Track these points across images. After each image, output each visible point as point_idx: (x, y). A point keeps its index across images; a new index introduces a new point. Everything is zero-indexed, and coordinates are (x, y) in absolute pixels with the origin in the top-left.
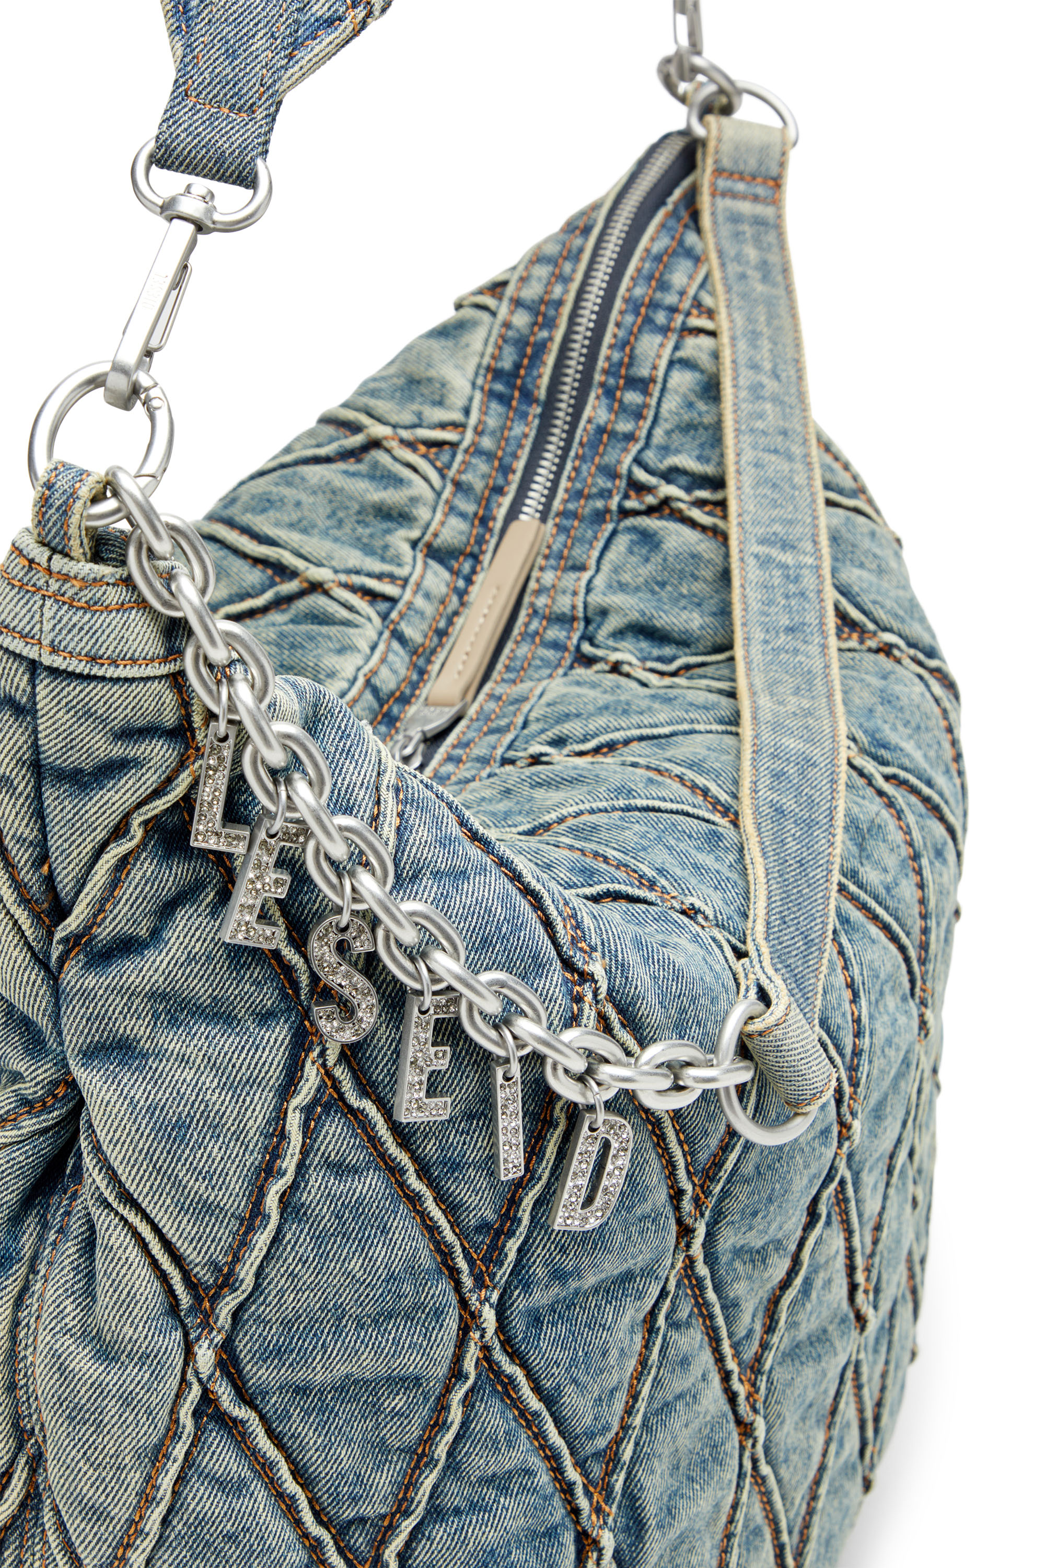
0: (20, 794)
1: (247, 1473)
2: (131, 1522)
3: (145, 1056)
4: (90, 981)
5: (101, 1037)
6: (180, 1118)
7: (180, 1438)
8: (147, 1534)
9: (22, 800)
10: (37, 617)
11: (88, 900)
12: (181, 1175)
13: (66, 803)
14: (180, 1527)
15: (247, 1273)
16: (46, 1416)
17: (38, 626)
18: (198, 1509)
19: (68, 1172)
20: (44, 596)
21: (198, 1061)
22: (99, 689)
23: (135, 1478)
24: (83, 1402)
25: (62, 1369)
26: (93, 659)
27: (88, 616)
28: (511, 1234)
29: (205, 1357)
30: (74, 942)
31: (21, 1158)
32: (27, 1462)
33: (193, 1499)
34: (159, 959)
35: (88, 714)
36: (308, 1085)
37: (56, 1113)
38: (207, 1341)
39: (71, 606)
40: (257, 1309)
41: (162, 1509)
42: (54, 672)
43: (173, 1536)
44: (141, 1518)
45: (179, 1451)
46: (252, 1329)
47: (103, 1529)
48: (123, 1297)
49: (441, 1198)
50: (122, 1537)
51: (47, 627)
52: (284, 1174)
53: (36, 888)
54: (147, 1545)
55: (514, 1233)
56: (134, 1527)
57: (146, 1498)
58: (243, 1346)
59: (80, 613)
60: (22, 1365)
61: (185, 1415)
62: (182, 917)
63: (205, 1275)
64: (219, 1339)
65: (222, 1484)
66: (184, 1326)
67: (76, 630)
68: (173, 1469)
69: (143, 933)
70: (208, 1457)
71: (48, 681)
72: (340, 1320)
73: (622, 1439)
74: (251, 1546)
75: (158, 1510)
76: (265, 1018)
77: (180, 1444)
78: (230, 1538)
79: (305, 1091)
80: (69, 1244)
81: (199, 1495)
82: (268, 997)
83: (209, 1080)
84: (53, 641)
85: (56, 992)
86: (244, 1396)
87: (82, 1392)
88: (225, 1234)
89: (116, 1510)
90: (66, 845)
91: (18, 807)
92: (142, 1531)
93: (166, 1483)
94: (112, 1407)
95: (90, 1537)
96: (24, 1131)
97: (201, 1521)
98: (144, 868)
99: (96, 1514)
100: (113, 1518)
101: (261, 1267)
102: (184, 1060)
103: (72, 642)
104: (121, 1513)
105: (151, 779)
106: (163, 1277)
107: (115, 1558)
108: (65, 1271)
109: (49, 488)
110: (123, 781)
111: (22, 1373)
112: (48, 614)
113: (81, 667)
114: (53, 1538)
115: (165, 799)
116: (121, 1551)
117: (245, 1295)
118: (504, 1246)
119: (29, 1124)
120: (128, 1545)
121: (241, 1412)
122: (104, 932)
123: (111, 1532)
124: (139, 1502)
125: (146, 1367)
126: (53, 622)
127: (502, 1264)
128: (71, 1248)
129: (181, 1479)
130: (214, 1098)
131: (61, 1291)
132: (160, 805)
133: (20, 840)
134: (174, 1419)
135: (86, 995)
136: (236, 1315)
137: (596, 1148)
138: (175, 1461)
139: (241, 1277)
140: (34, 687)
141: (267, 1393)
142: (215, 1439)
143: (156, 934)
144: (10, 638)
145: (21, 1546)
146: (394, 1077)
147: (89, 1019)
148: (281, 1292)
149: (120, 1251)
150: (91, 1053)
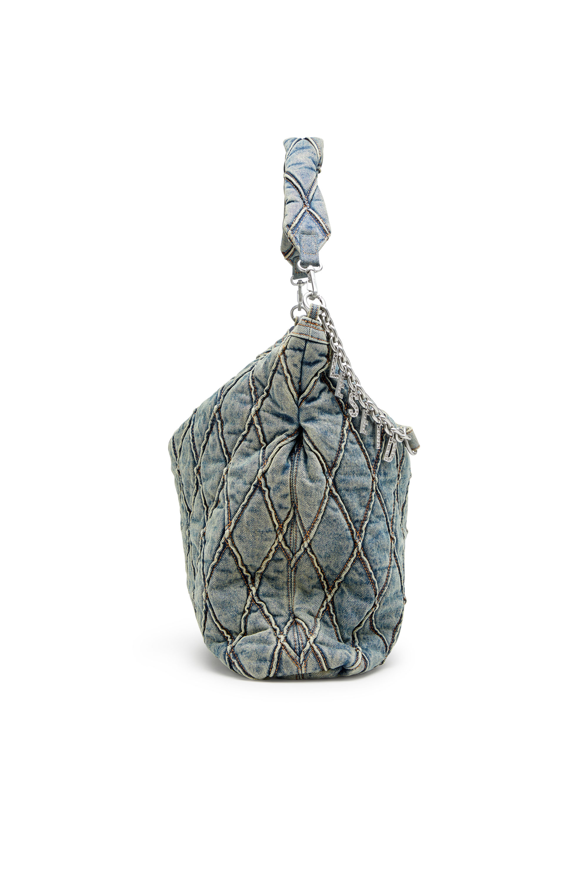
0: (298, 368)
1: (337, 508)
2: (315, 517)
3: (317, 421)
4: (307, 406)
5: (308, 417)
6: (326, 431)
7: (326, 499)
8: (319, 520)
9: (298, 369)
10: (309, 331)
11: (309, 389)
12: (327, 441)
13: (308, 369)
14: (325, 518)
15: (338, 462)
16: (298, 496)
17: (309, 333)
18: (329, 514)
19: (295, 450)
20: (310, 327)
21: (327, 420)
22: (318, 345)
23: (317, 507)
24: (308, 491)
25: (304, 485)
26: (318, 339)
27: (318, 331)
28: (378, 462)
29: (330, 481)
30: (303, 399)
31: (289, 446)
32: (293, 508)
33: (328, 512)
34: (320, 401)
35: (316, 350)
36: (347, 425)
37: (295, 436)
38: (331, 478)
39: (315, 329)
40: (340, 471)
41: (322, 514)
42: (311, 341)
43: (323, 520)
44: (317, 517)
45: (326, 501)
46: (339, 476)
47: (310, 519)
48: (316, 468)
49: (368, 452)
50: (313, 521)
51: (311, 332)
52: (344, 442)
53: (297, 388)
54: (318, 522)
55: (379, 462)
56: (316, 518)
57: (319, 512)
58: (337, 480)
59: (317, 330)
60: (292, 488)
61: (327, 495)
62: (323, 394)
63: (330, 464)
64: (333, 478)
65: (333, 509)
66: (325, 476)
67: (316, 333)
68: (324, 505)
69: (317, 397)
70: (331, 503)
71: (309, 343)
72: (354, 474)
73: (393, 518)
74: (338, 522)
75: (321, 514)
76: (337, 413)
77: (326, 500)
78: (334, 521)
79: (346, 426)
80: (301, 461)
81: (329, 511)
82: (338, 409)
83: (330, 424)
84: (312, 335)
85: (299, 410)
86: (337, 491)
87: (308, 489)
88: (334, 453)
89: (313, 514)
90: (307, 377)
91: (298, 370)
92: (317, 519)
93: (323, 508)
94: (314, 491)
95: (307, 521)
96: (289, 440)
97: (329, 517)
98: (319, 383)
99: (309, 516)
100: (312, 517)
101: (341, 462)
102: (325, 420)
103: (315, 336)
104: (314, 515)
105: (323, 364)
106: (322, 465)
107: (311, 526)
108: (302, 466)
109: (313, 307)
110: (318, 365)
111: (292, 489)
112: (311, 330)
113: (316, 340)
114: (298, 523)
115: (324, 369)
116: (313, 524)
117: (338, 468)
118: (377, 465)
119: (290, 439)
120: (314, 523)
121: (336, 494)
122: (310, 396)
123: (311, 519)
124: (317, 513)
125: (320, 483)
126: (312, 332)
127: (377, 469)
128: (302, 462)
129: (325, 508)
130: (331, 427)
131: (302, 470)
132: (323, 370)
133: (296, 377)
134: (325, 494)
135: (306, 409)
136: (336, 472)
137: (391, 445)
138: (325, 503)
139: (337, 463)
140: (306, 345)
141: (341, 490)
142: (332, 500)
143: (319, 397)
144: (303, 335)
145: (291, 526)
146: (360, 425)
147: (306, 414)
148: (344, 467)
149: (315, 459)
150: (306, 421)
